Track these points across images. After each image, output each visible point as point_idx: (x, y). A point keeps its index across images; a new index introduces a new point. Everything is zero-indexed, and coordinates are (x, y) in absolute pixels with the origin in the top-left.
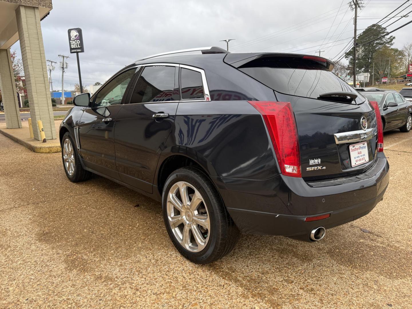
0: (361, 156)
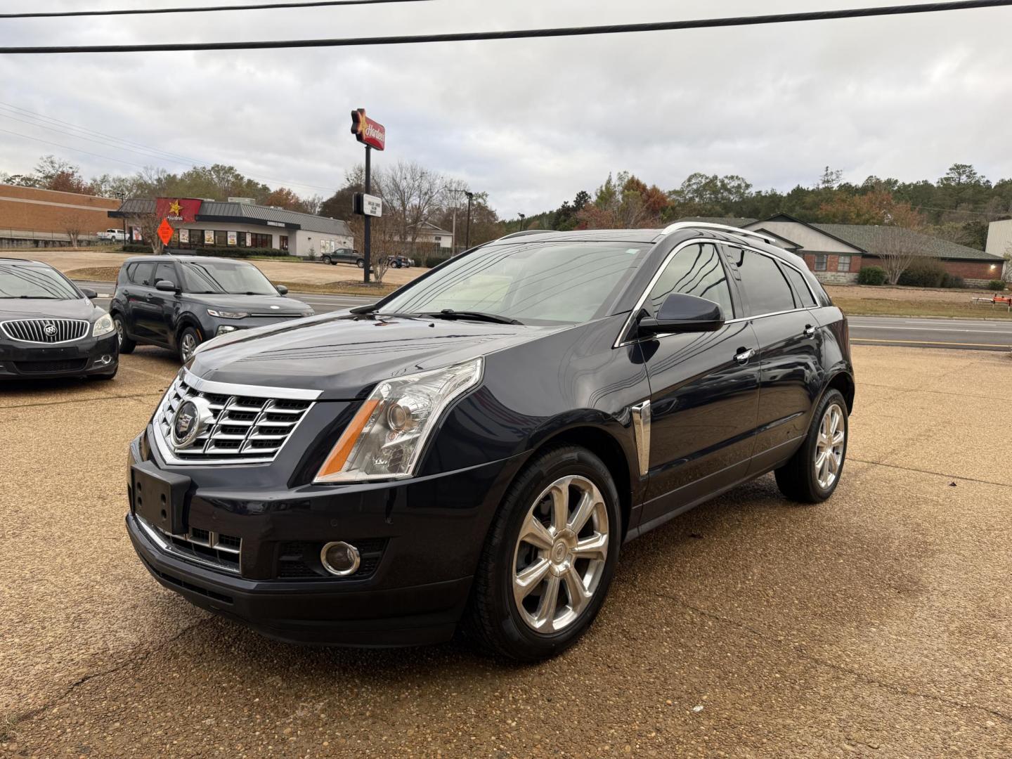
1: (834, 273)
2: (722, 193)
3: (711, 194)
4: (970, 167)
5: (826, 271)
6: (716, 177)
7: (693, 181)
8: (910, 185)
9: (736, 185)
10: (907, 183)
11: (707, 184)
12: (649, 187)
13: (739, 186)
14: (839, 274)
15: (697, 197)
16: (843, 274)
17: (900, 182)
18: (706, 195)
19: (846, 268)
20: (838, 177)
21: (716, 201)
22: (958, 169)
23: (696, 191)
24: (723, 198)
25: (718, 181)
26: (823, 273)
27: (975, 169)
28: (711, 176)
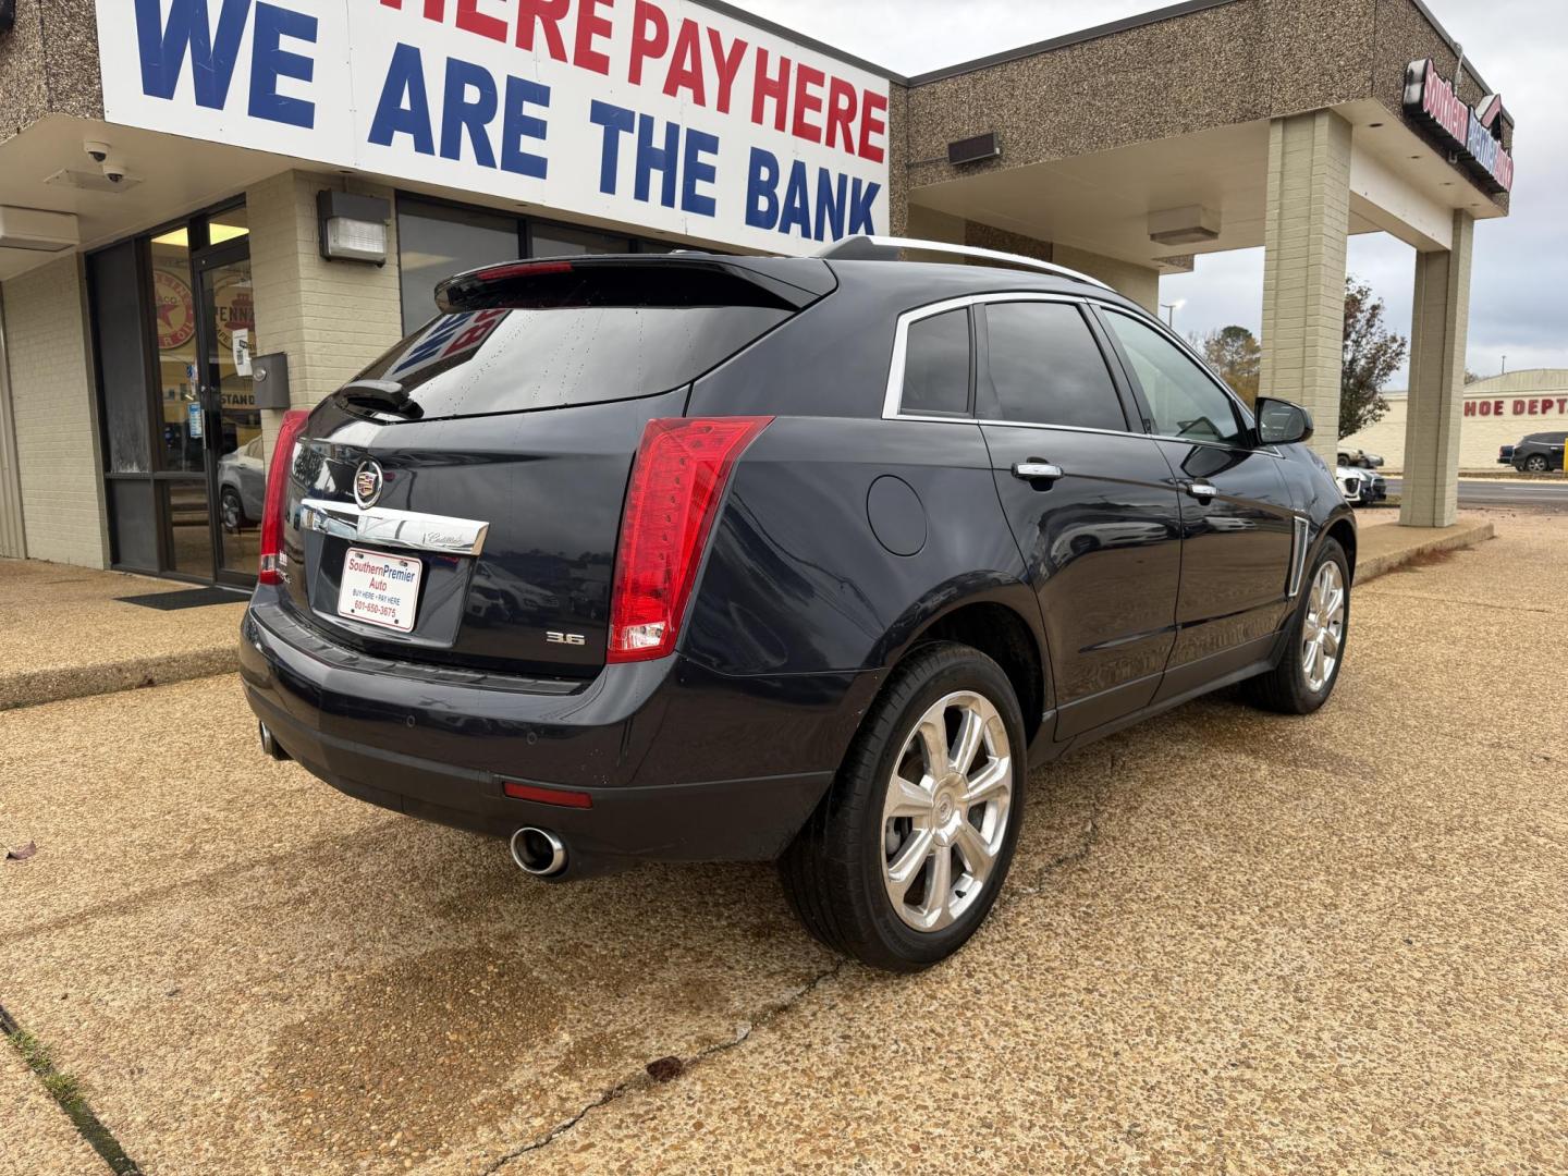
0: (382, 598)
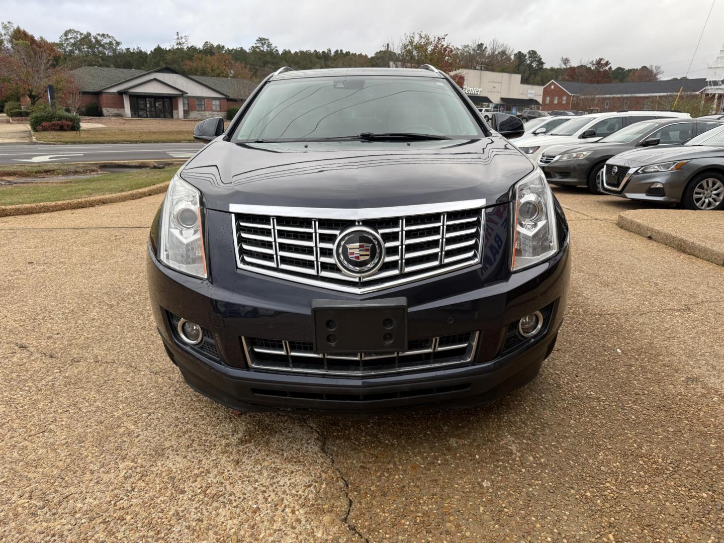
1: (210, 112)
2: (98, 48)
3: (87, 48)
4: (268, 39)
5: (205, 110)
6: (89, 34)
7: (70, 36)
8: (232, 50)
9: (108, 42)
10: (231, 49)
11: (82, 39)
12: (37, 38)
13: (111, 43)
14: (214, 113)
15: (76, 50)
16: (216, 113)
17: (226, 48)
18: (84, 48)
19: (218, 109)
20: (186, 41)
21: (93, 55)
22: (261, 40)
23: (74, 45)
24: (99, 52)
25: (92, 38)
26: (203, 112)
27: (271, 41)
28: (85, 33)
